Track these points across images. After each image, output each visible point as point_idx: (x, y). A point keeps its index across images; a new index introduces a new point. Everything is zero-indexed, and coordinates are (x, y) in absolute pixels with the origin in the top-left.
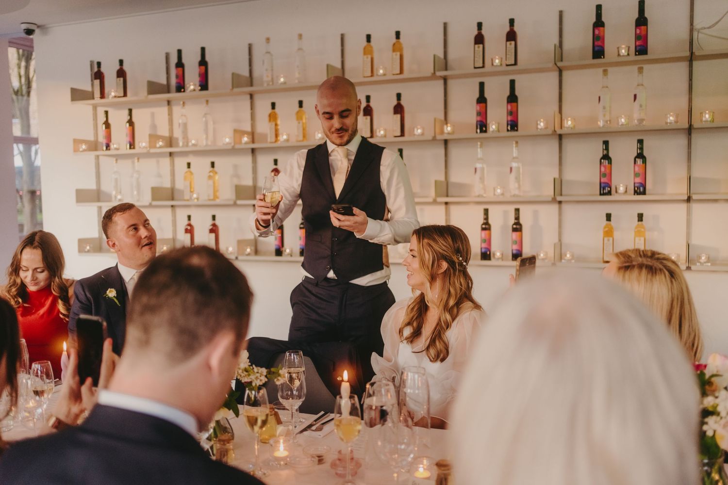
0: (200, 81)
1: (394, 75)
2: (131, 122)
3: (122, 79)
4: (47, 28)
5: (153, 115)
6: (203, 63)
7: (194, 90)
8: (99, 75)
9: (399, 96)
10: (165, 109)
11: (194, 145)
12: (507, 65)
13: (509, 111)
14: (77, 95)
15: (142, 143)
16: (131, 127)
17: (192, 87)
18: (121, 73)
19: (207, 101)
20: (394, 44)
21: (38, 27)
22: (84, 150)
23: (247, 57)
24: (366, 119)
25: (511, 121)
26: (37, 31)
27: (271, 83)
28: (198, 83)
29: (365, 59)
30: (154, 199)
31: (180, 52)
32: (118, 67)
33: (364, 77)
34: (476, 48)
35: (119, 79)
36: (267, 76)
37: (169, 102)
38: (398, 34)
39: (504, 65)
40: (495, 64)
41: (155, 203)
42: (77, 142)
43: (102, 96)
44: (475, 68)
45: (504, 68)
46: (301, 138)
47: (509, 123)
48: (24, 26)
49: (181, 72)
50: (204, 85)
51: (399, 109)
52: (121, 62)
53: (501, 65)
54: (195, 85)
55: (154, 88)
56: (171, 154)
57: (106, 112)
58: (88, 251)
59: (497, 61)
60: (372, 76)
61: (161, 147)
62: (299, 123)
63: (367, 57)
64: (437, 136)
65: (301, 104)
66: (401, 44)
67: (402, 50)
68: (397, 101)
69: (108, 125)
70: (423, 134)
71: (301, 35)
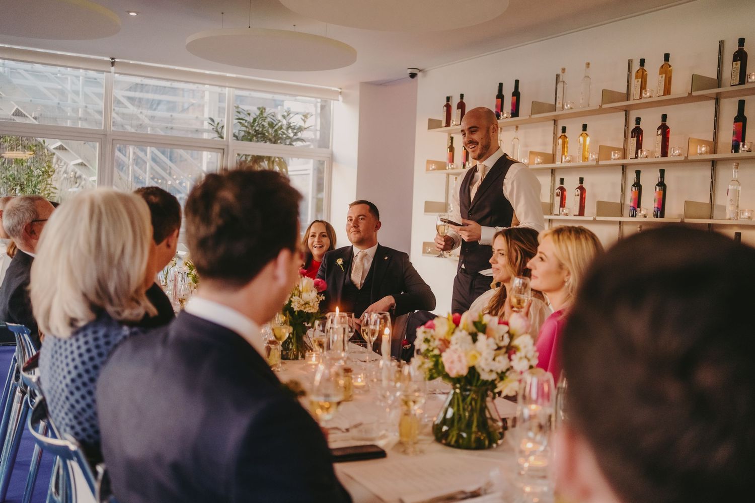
0: (512, 110)
1: (658, 96)
3: (461, 110)
4: (426, 71)
6: (516, 94)
7: (507, 117)
8: (448, 107)
9: (664, 117)
14: (434, 124)
17: (506, 115)
18: (461, 105)
19: (517, 127)
20: (662, 66)
21: (420, 71)
22: (434, 169)
23: (554, 86)
24: (634, 140)
26: (420, 74)
27: (562, 108)
28: (510, 112)
29: (636, 82)
31: (501, 85)
32: (459, 100)
33: (636, 99)
34: (734, 66)
35: (459, 110)
36: (560, 103)
38: (667, 57)
40: (751, 81)
42: (429, 162)
43: (448, 124)
44: (731, 86)
48: (409, 71)
49: (501, 103)
50: (515, 113)
51: (664, 130)
52: (462, 96)
54: (508, 113)
57: (452, 138)
58: (429, 253)
59: (753, 78)
60: (641, 99)
63: (638, 81)
64: (689, 156)
65: (585, 127)
66: (670, 66)
67: (671, 72)
68: (662, 122)
69: (451, 149)
70: (680, 155)
71: (588, 64)
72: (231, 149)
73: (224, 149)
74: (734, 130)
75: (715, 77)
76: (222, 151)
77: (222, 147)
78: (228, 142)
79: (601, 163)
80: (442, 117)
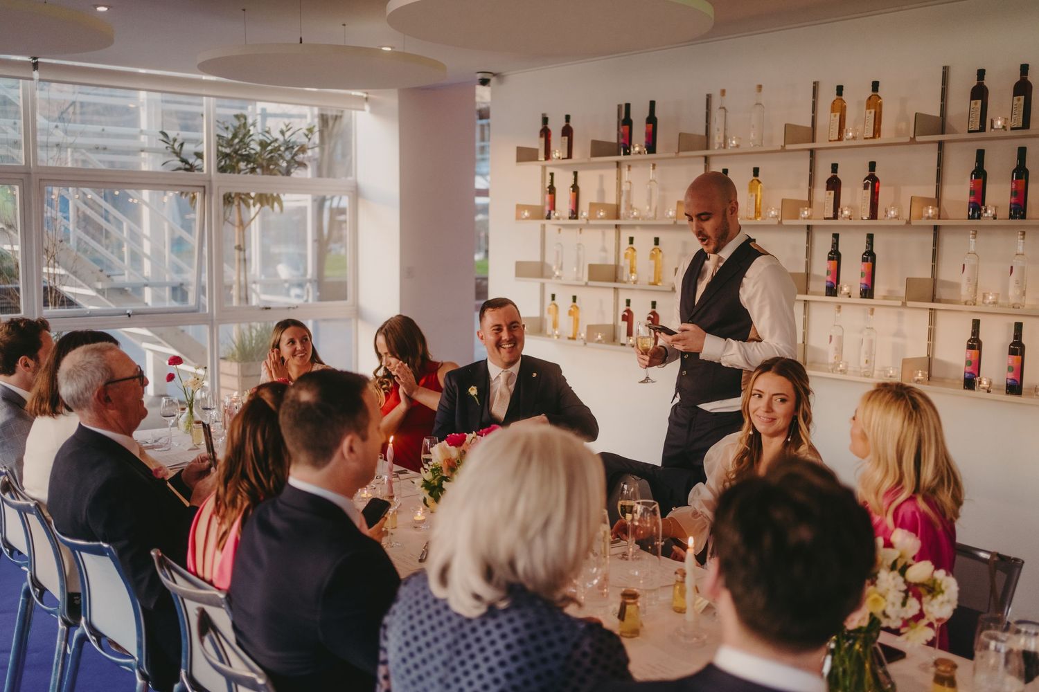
0: (647, 142)
1: (865, 138)
2: (575, 188)
3: (566, 138)
4: (503, 76)
5: (601, 177)
6: (652, 120)
7: (639, 153)
8: (545, 133)
9: (872, 166)
10: (613, 172)
11: (635, 218)
12: (1012, 129)
13: (1013, 190)
14: (525, 155)
15: (584, 212)
16: (575, 193)
17: (637, 149)
18: (567, 132)
19: (654, 166)
20: (870, 98)
21: (495, 75)
22: (527, 218)
23: (705, 110)
24: (830, 194)
25: (1014, 204)
26: (493, 80)
27: (723, 145)
28: (643, 143)
29: (832, 117)
30: (591, 278)
31: (628, 106)
32: (563, 124)
33: (830, 141)
34: (973, 106)
35: (563, 138)
36: (719, 138)
37: (618, 164)
38: (875, 85)
39: (1008, 128)
40: (995, 127)
41: (591, 283)
42: (520, 208)
43: (548, 156)
44: (969, 132)
45: (1009, 133)
46: (752, 215)
47: (1013, 206)
48: (479, 76)
49: (627, 131)
50: (651, 147)
51: (872, 182)
52: (568, 118)
53: (1004, 127)
54: (641, 146)
55: (599, 149)
56: (617, 226)
57: (552, 174)
59: (999, 123)
60: (840, 139)
61: (602, 218)
62: (752, 196)
63: (835, 116)
64: (912, 221)
65: (756, 172)
66: (880, 98)
67: (880, 105)
68: (870, 171)
69: (552, 190)
70: (897, 217)
71: (760, 87)
72: (215, 185)
73: (204, 187)
74: (971, 188)
75: (937, 114)
76: (202, 189)
77: (202, 184)
78: (210, 175)
79: (785, 222)
80: (538, 144)
